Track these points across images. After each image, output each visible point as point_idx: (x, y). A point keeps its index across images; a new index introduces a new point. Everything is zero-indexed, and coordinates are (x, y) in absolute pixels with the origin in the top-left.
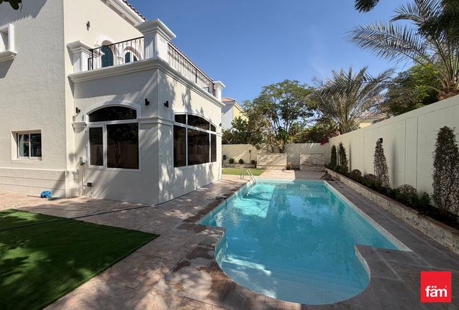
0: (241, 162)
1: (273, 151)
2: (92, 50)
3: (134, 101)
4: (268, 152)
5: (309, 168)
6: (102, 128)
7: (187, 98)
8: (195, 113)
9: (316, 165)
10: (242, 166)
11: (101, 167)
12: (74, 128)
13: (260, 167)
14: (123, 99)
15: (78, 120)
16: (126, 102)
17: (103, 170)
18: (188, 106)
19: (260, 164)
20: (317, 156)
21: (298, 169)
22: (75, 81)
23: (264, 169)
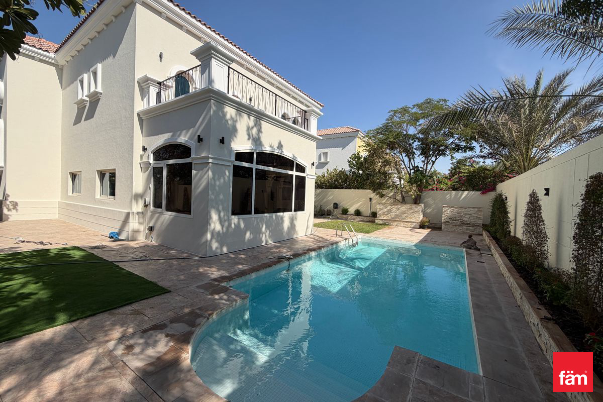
0: (358, 213)
1: (404, 201)
2: (160, 83)
3: (189, 138)
4: (396, 202)
5: (454, 228)
6: (162, 167)
7: (255, 131)
8: (267, 149)
9: (468, 224)
10: (359, 218)
11: (159, 210)
12: (141, 168)
13: (381, 222)
14: (179, 136)
15: (145, 160)
16: (183, 139)
17: (161, 213)
18: (257, 141)
19: (381, 217)
20: (471, 211)
21: (440, 229)
22: (144, 117)
23: (385, 224)
